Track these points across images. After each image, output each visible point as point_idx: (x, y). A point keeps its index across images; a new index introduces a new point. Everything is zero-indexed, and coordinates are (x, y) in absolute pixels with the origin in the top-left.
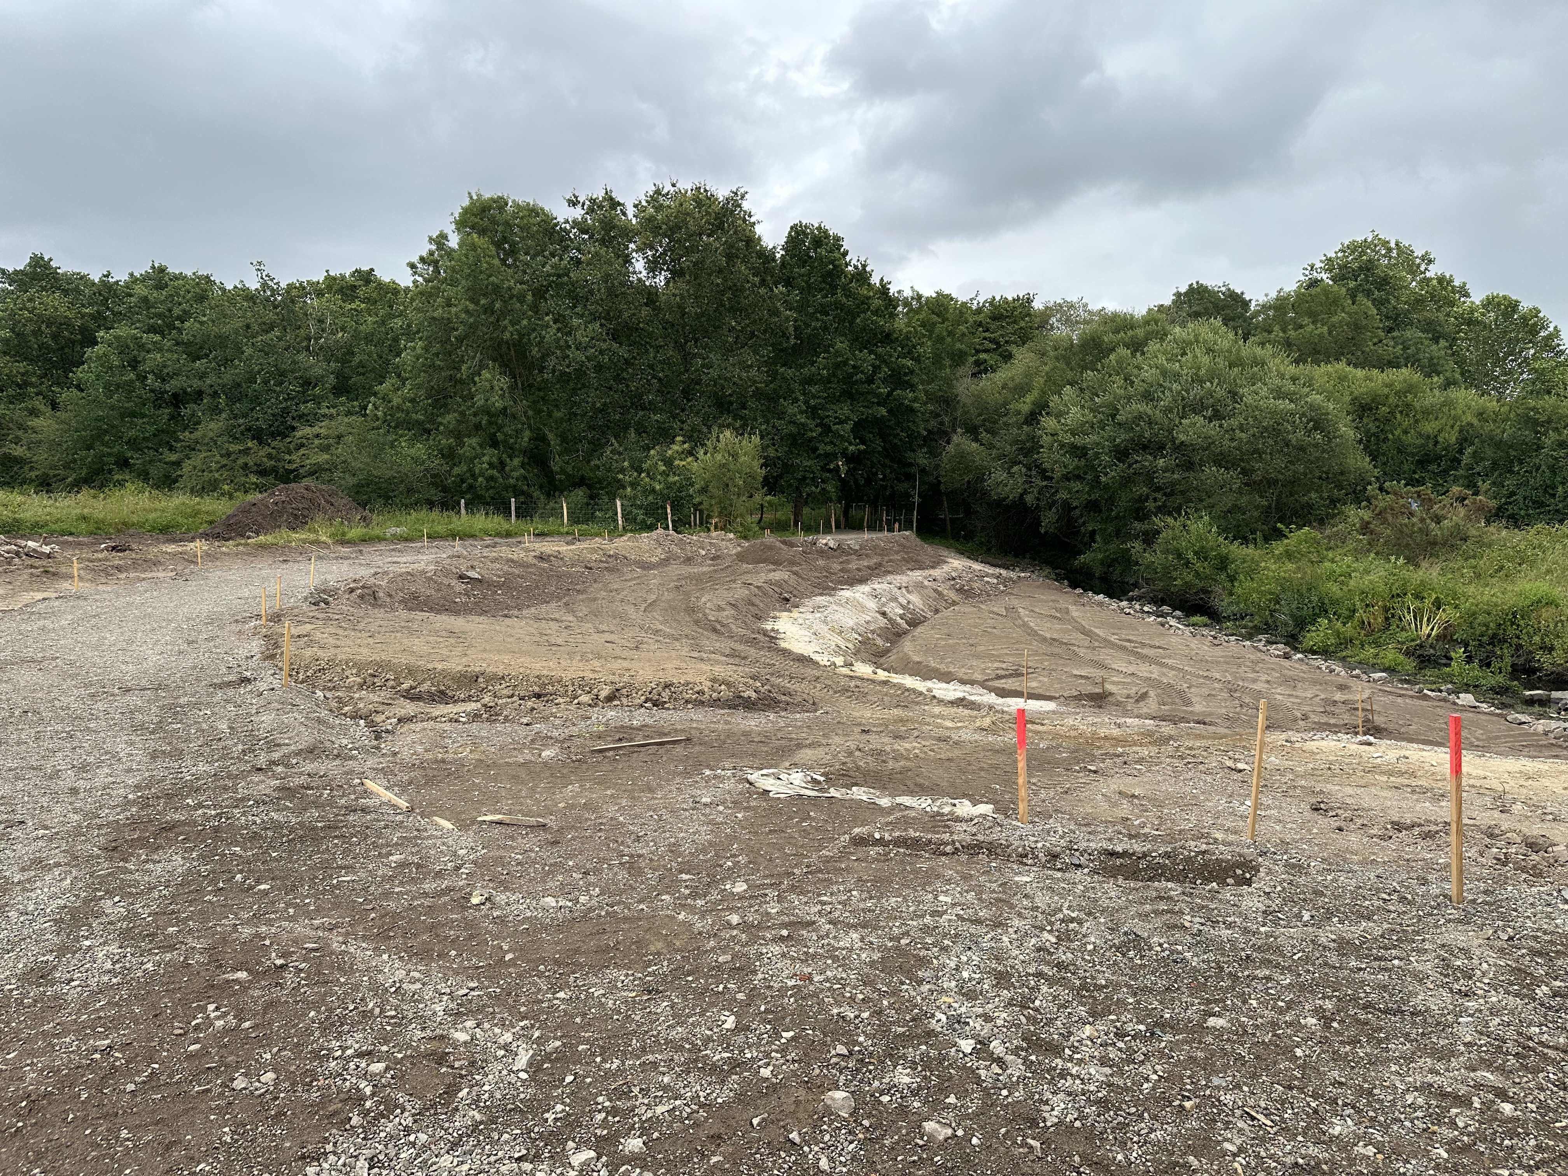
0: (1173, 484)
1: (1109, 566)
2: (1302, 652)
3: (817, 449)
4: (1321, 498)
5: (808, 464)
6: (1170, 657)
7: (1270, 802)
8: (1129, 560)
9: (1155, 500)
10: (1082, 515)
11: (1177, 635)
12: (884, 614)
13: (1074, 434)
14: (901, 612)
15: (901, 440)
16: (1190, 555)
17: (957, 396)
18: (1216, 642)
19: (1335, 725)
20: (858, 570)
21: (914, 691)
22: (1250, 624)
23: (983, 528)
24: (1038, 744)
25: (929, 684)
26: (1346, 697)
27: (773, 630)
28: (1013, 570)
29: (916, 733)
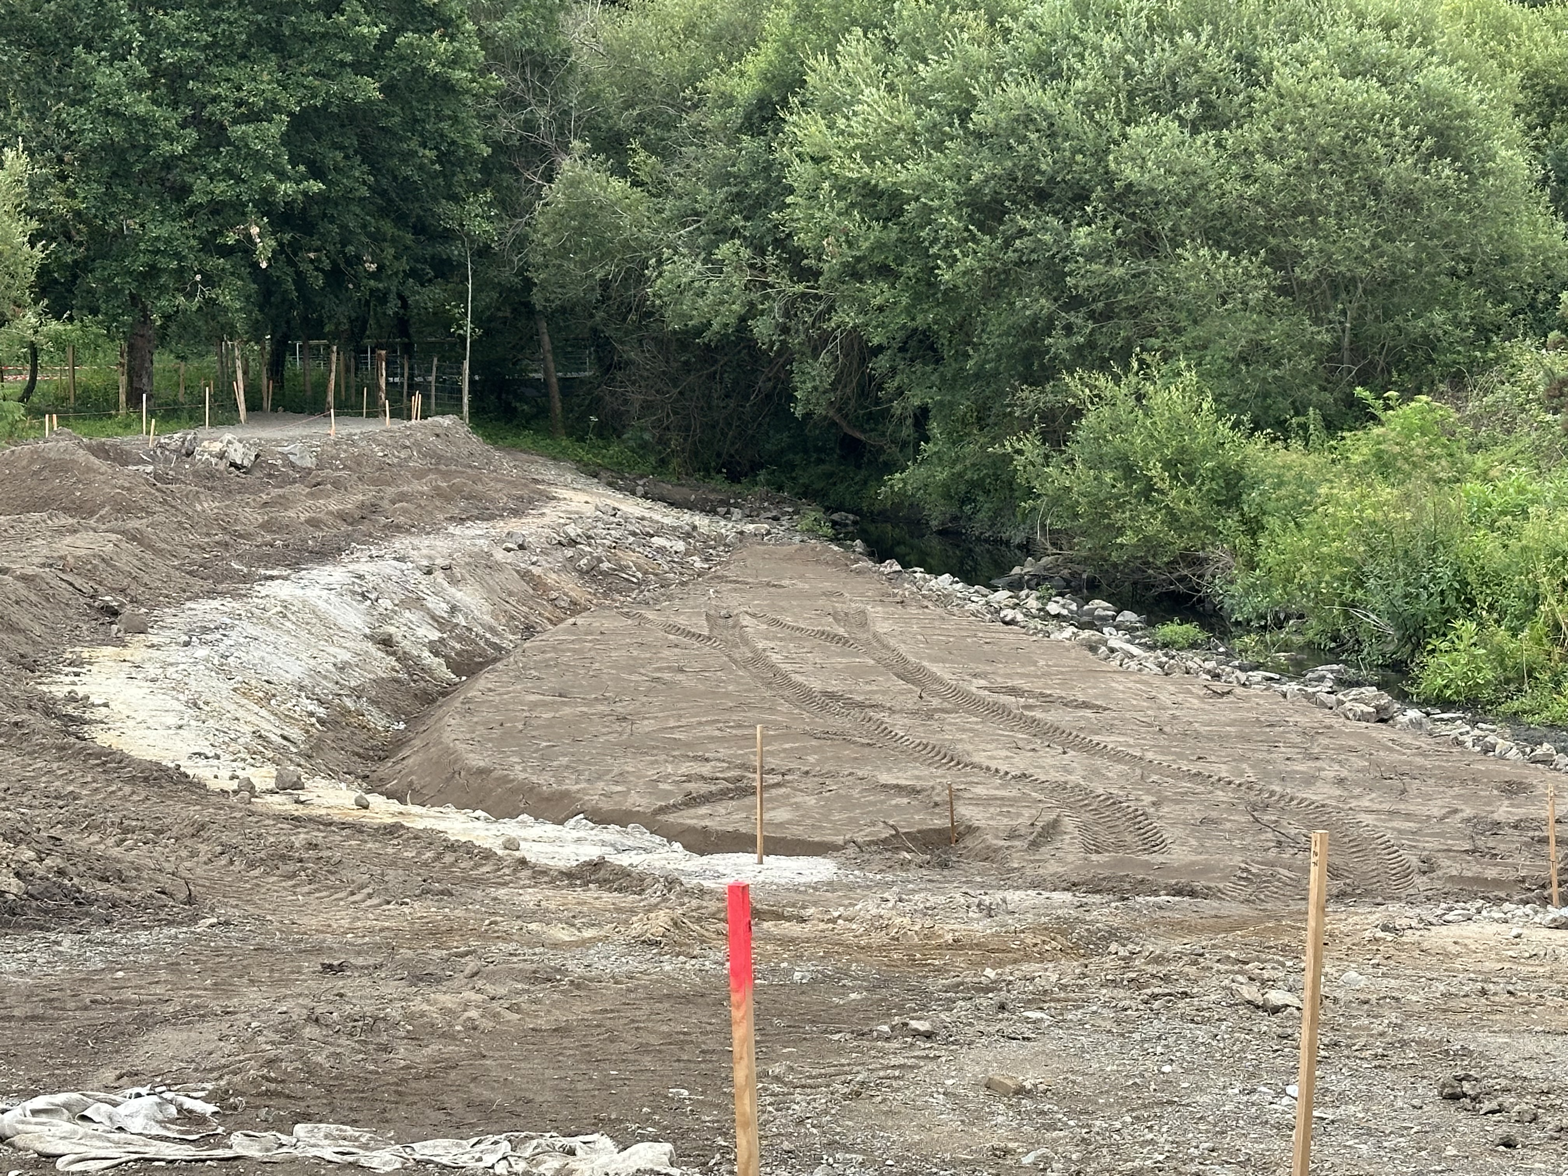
0: (1111, 289)
1: (963, 503)
2: (1419, 705)
3: (185, 191)
4: (1456, 323)
5: (164, 232)
6: (1110, 729)
7: (1346, 1084)
8: (1010, 484)
9: (1069, 329)
10: (893, 370)
11: (1127, 672)
12: (386, 643)
13: (870, 161)
14: (435, 635)
15: (421, 168)
16: (1155, 469)
17: (567, 52)
18: (1219, 686)
19: (1497, 883)
20: (314, 523)
21: (469, 849)
22: (1298, 639)
23: (647, 407)
24: (789, 972)
25: (510, 828)
26: (1520, 812)
27: (72, 698)
28: (727, 515)
29: (471, 964)
